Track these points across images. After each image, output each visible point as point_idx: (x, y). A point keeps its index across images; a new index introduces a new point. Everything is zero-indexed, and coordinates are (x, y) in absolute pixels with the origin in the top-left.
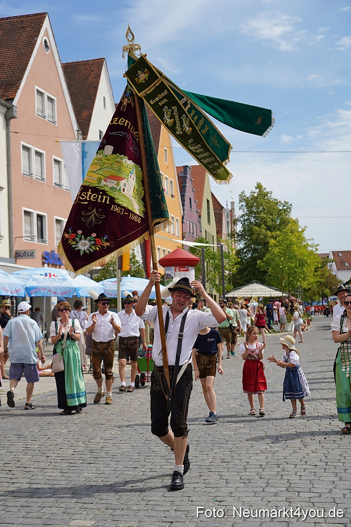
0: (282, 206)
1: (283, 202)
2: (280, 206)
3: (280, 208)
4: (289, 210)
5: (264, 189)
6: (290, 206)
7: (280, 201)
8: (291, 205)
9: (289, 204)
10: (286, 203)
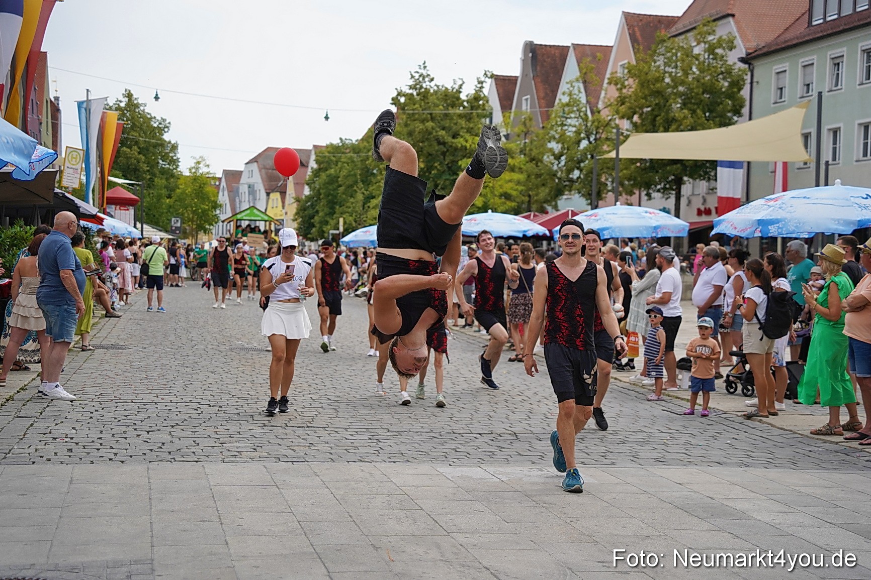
0: (157, 123)
1: (160, 119)
2: (155, 123)
3: (155, 125)
4: (166, 130)
5: (136, 99)
6: (168, 125)
7: (155, 118)
8: (169, 123)
9: (167, 122)
10: (164, 120)
